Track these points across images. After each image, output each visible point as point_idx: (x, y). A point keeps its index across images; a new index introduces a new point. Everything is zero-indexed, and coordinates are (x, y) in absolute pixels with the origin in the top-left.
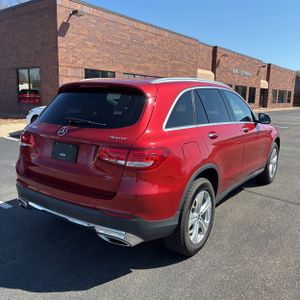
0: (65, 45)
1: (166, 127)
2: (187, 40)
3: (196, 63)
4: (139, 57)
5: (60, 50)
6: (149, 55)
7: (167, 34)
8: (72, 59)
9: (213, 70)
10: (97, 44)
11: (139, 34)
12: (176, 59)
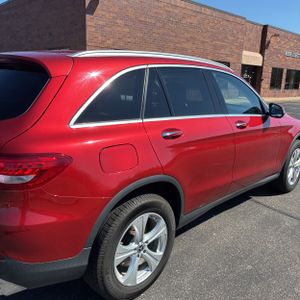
0: (93, 24)
1: (79, 121)
2: (231, 19)
3: (242, 44)
4: (176, 36)
5: (88, 29)
6: (186, 35)
7: (208, 12)
8: (100, 38)
9: (262, 52)
10: (129, 23)
11: (176, 11)
12: (218, 40)
